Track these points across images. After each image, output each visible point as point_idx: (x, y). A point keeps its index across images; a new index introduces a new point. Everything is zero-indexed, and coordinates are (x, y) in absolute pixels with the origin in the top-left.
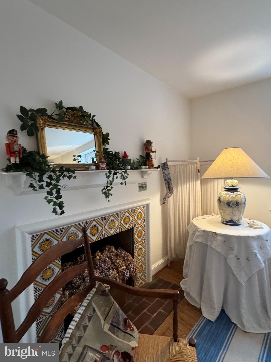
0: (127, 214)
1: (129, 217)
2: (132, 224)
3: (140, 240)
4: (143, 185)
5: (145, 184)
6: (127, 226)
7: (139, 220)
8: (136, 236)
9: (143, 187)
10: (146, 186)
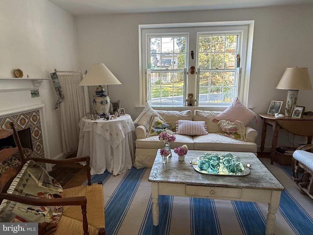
0: (22, 116)
1: (24, 119)
2: (28, 125)
3: (37, 138)
4: (35, 92)
5: (37, 91)
6: (23, 127)
7: (35, 121)
8: (33, 135)
9: (35, 94)
10: (38, 93)
